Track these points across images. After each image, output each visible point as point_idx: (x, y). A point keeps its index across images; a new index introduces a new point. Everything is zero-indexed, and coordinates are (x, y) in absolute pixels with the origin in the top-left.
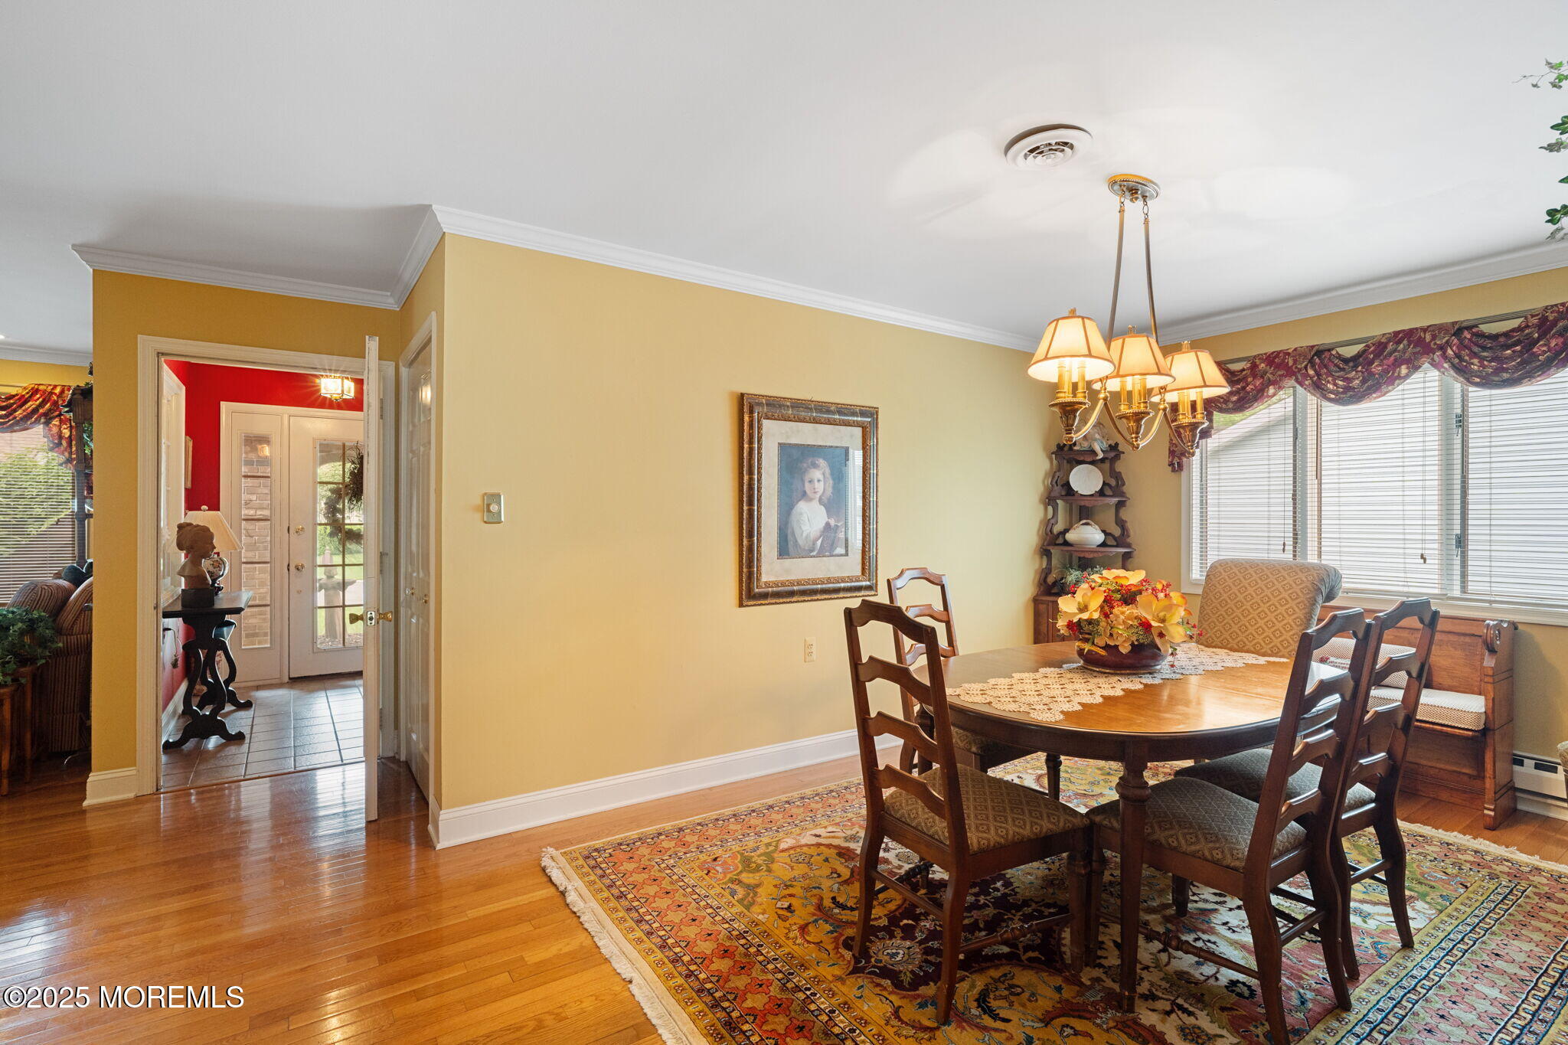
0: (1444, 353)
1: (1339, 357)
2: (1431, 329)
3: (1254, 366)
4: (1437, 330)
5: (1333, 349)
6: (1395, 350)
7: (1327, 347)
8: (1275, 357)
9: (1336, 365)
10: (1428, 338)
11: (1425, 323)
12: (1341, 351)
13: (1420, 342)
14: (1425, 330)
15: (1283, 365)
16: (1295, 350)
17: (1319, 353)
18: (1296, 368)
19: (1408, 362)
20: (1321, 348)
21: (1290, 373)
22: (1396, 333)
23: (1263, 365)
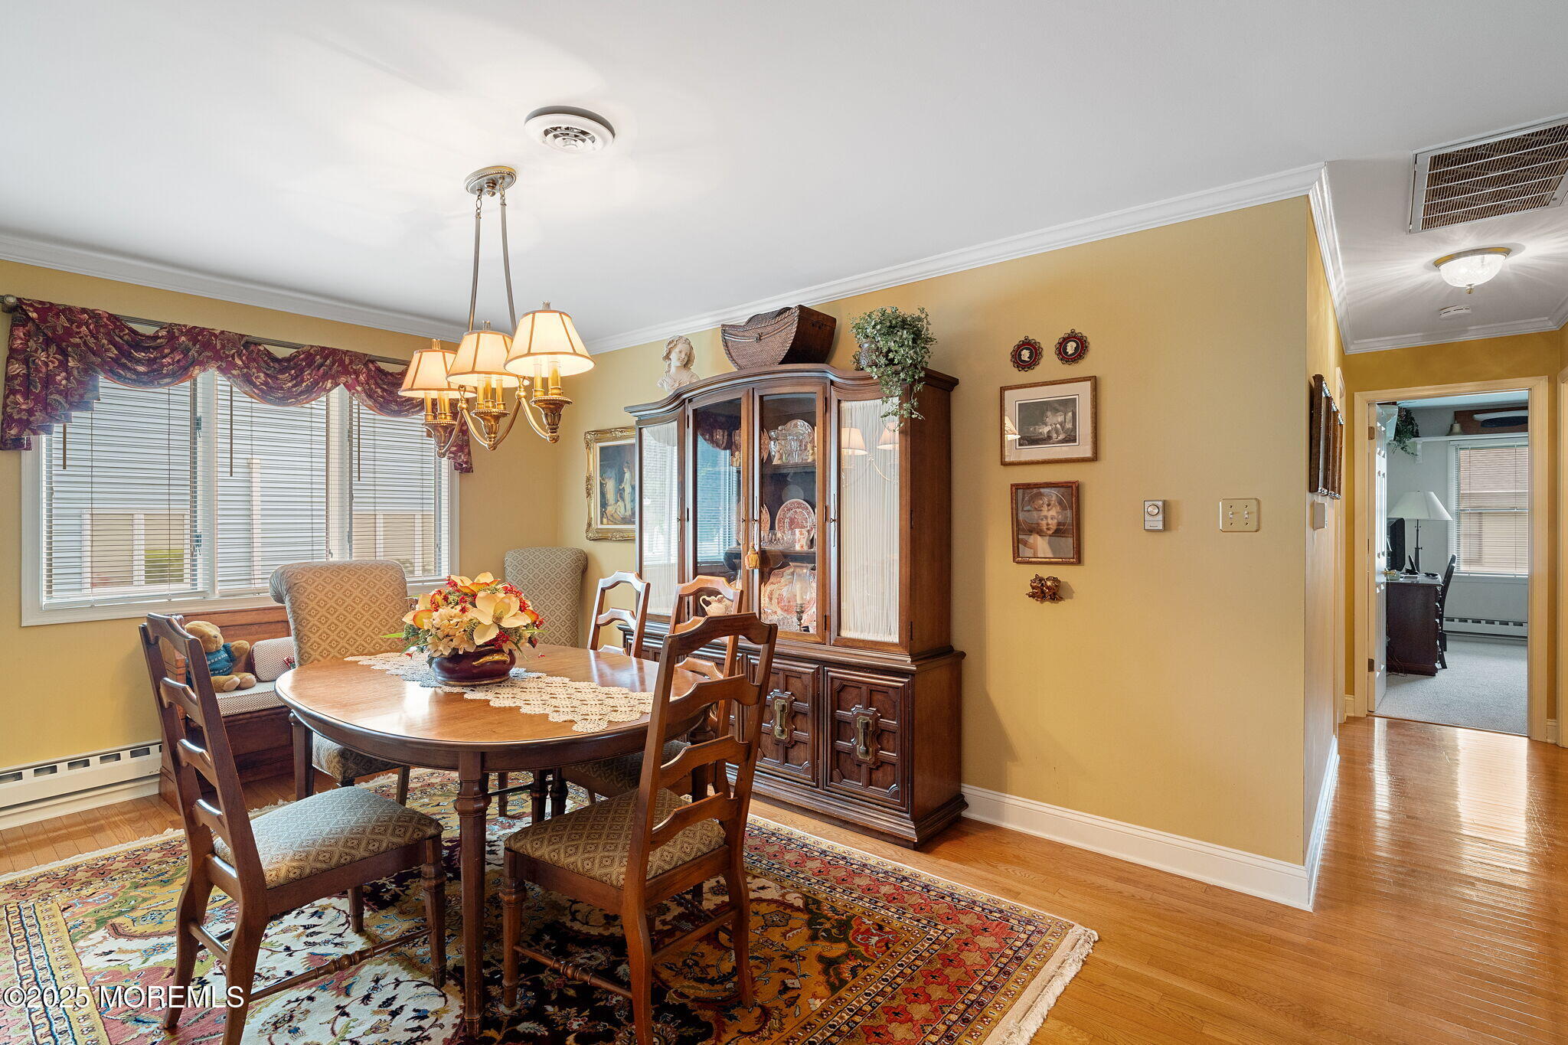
0: (358, 376)
1: (269, 354)
2: (349, 354)
3: (171, 337)
4: (356, 357)
5: (260, 345)
6: (322, 365)
7: (257, 341)
8: (198, 334)
9: (265, 362)
10: (347, 361)
11: (345, 348)
12: (271, 349)
13: (342, 362)
14: (346, 353)
15: (207, 346)
16: (222, 332)
17: (247, 345)
18: (224, 353)
19: (333, 377)
20: (251, 340)
21: (217, 357)
22: (323, 349)
23: (183, 338)
